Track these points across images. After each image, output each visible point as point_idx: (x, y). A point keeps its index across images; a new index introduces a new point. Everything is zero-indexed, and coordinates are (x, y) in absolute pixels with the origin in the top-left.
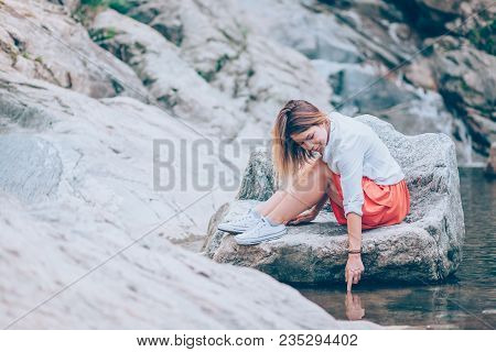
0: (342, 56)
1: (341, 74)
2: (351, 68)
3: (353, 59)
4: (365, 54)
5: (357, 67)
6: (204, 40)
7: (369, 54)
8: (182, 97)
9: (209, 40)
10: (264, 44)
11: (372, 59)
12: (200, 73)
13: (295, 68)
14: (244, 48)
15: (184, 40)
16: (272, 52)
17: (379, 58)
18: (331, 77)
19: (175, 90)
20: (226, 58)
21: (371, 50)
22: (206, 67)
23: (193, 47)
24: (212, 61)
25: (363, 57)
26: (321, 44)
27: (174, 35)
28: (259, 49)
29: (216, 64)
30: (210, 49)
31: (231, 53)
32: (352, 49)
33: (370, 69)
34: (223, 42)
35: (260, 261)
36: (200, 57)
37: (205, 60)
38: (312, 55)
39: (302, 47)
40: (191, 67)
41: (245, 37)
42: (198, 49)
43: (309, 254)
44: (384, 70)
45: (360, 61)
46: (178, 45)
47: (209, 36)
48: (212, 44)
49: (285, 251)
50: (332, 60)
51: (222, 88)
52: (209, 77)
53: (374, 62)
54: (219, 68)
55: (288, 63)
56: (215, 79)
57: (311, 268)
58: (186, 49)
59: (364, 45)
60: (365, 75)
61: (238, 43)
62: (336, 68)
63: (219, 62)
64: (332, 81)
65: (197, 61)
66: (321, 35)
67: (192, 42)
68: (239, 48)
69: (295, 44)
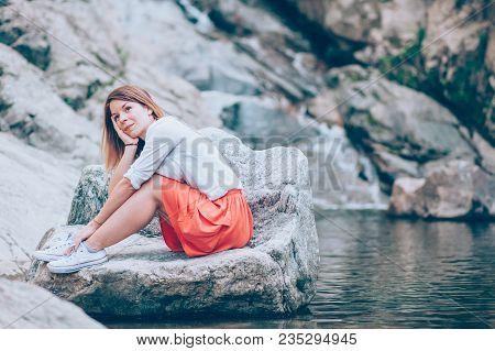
0: (238, 88)
1: (237, 107)
2: (248, 102)
3: (250, 91)
4: (264, 86)
5: (255, 100)
6: (74, 63)
7: (270, 86)
8: (40, 124)
9: (78, 64)
10: (146, 70)
11: (273, 91)
12: (66, 100)
13: (179, 97)
14: (122, 74)
15: (52, 64)
16: (154, 79)
17: (280, 90)
18: (225, 110)
19: (32, 116)
20: (98, 83)
21: (271, 81)
22: (73, 93)
23: (60, 71)
24: (80, 86)
25: (261, 89)
26: (216, 74)
27: (39, 58)
28: (139, 76)
29: (86, 91)
30: (79, 74)
31: (104, 78)
32: (250, 80)
33: (269, 102)
34: (96, 66)
35: (79, 291)
36: (68, 82)
37: (73, 85)
38: (203, 86)
39: (192, 77)
40: (54, 91)
41: (124, 63)
42: (66, 74)
43: (135, 282)
44: (285, 103)
45: (258, 93)
46: (44, 69)
47: (79, 59)
48: (82, 67)
49: (108, 279)
50: (227, 92)
51: (91, 117)
52: (76, 105)
53: (275, 95)
54: (89, 95)
55: (172, 92)
56: (84, 106)
57: (138, 299)
58: (53, 73)
59: (264, 76)
60: (263, 109)
61: (113, 68)
62: (231, 100)
63: (89, 87)
64: (225, 115)
65: (63, 86)
66: (216, 65)
67: (60, 66)
68: (113, 74)
69: (185, 74)
